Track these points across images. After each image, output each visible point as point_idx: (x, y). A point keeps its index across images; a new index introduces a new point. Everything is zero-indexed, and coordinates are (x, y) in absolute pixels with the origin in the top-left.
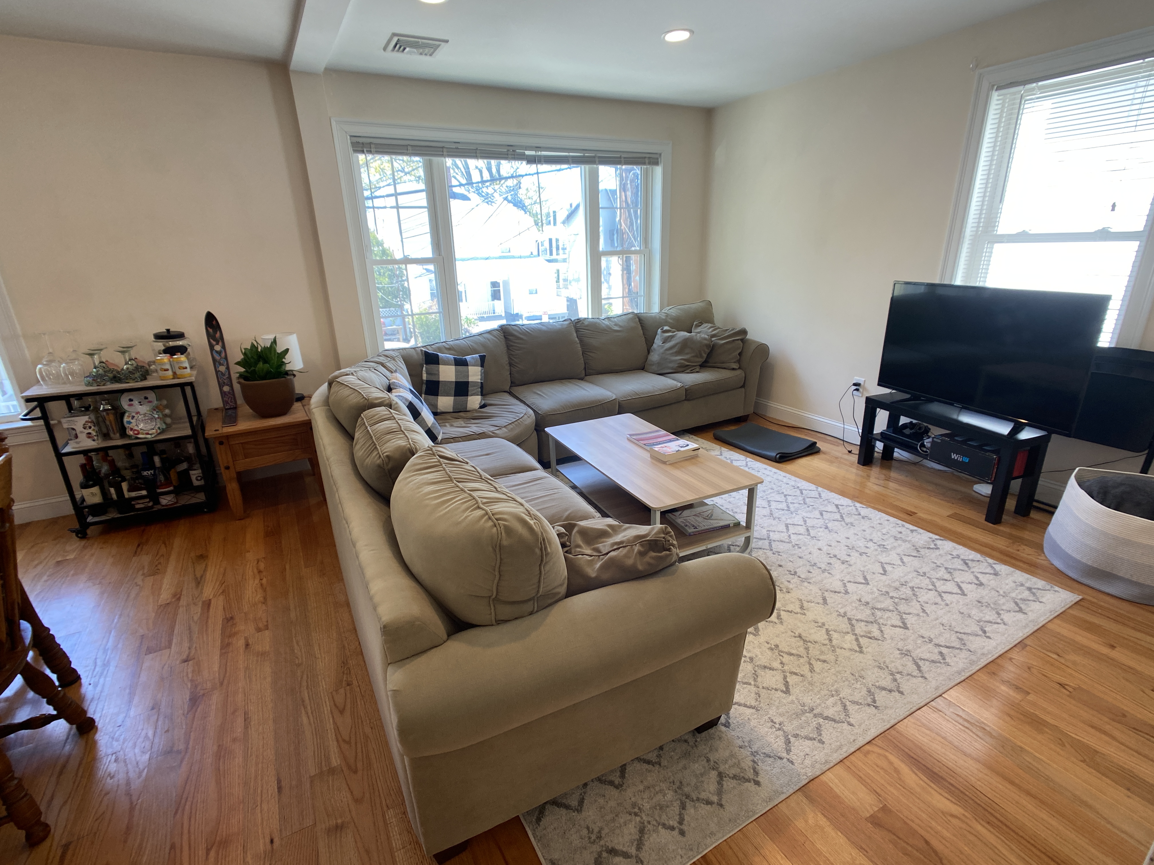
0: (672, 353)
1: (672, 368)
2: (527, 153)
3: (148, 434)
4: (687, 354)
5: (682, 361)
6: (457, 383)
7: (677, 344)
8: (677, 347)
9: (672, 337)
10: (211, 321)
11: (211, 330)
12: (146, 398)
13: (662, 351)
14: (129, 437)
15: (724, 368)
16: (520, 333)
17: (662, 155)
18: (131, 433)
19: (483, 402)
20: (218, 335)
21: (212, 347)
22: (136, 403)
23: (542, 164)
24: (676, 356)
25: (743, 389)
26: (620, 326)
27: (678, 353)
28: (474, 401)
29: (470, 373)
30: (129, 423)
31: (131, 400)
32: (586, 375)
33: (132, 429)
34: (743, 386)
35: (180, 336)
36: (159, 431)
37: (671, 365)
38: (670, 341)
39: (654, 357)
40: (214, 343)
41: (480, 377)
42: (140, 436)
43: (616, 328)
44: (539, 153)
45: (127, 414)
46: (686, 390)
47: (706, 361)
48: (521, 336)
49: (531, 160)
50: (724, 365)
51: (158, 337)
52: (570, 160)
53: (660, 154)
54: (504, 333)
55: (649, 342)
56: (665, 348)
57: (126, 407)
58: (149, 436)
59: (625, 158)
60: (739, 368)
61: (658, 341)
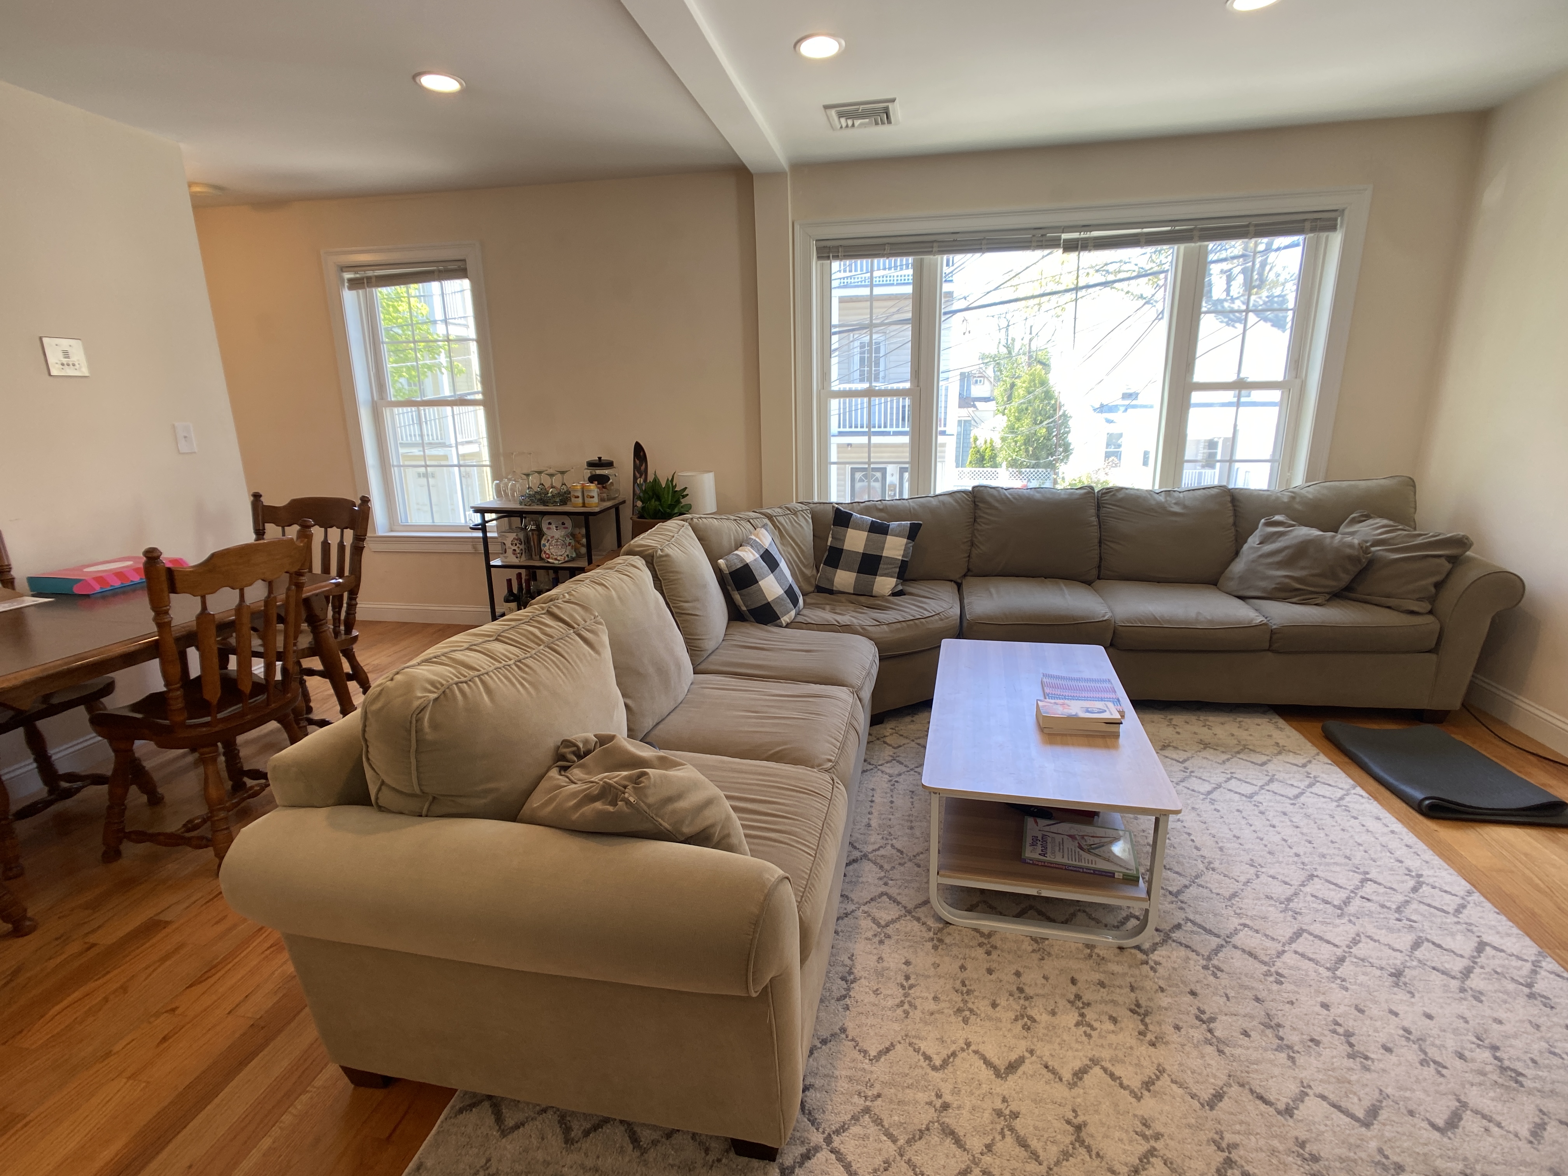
0: (1271, 563)
1: (1264, 590)
2: (1065, 236)
3: (556, 559)
4: (1303, 568)
5: (1287, 580)
6: (864, 555)
7: (1286, 548)
8: (1284, 554)
9: (1281, 534)
10: (639, 452)
11: (638, 462)
12: (563, 524)
13: (1253, 556)
14: (541, 559)
15: (1389, 607)
16: (997, 501)
17: (1346, 213)
18: (545, 555)
19: (900, 588)
20: (643, 467)
21: (635, 479)
22: (553, 526)
23: (1090, 251)
24: (1278, 569)
25: (1433, 657)
26: (1185, 507)
27: (1280, 565)
28: (885, 584)
29: (886, 545)
30: (544, 545)
31: (550, 524)
32: (1099, 578)
33: (545, 552)
34: (1434, 650)
35: (609, 464)
36: (567, 559)
37: (1263, 584)
38: (1274, 542)
39: (1239, 567)
40: (638, 475)
41: (902, 552)
42: (550, 560)
43: (1176, 509)
44: (1088, 235)
45: (545, 537)
46: (1273, 632)
47: (1349, 588)
48: (997, 504)
49: (1071, 246)
50: (1392, 602)
51: (591, 464)
52: (1143, 240)
53: (1343, 212)
54: (975, 497)
55: (1240, 540)
56: (1260, 553)
57: (545, 530)
58: (556, 562)
59: (1256, 225)
60: (1431, 612)
61: (1253, 541)
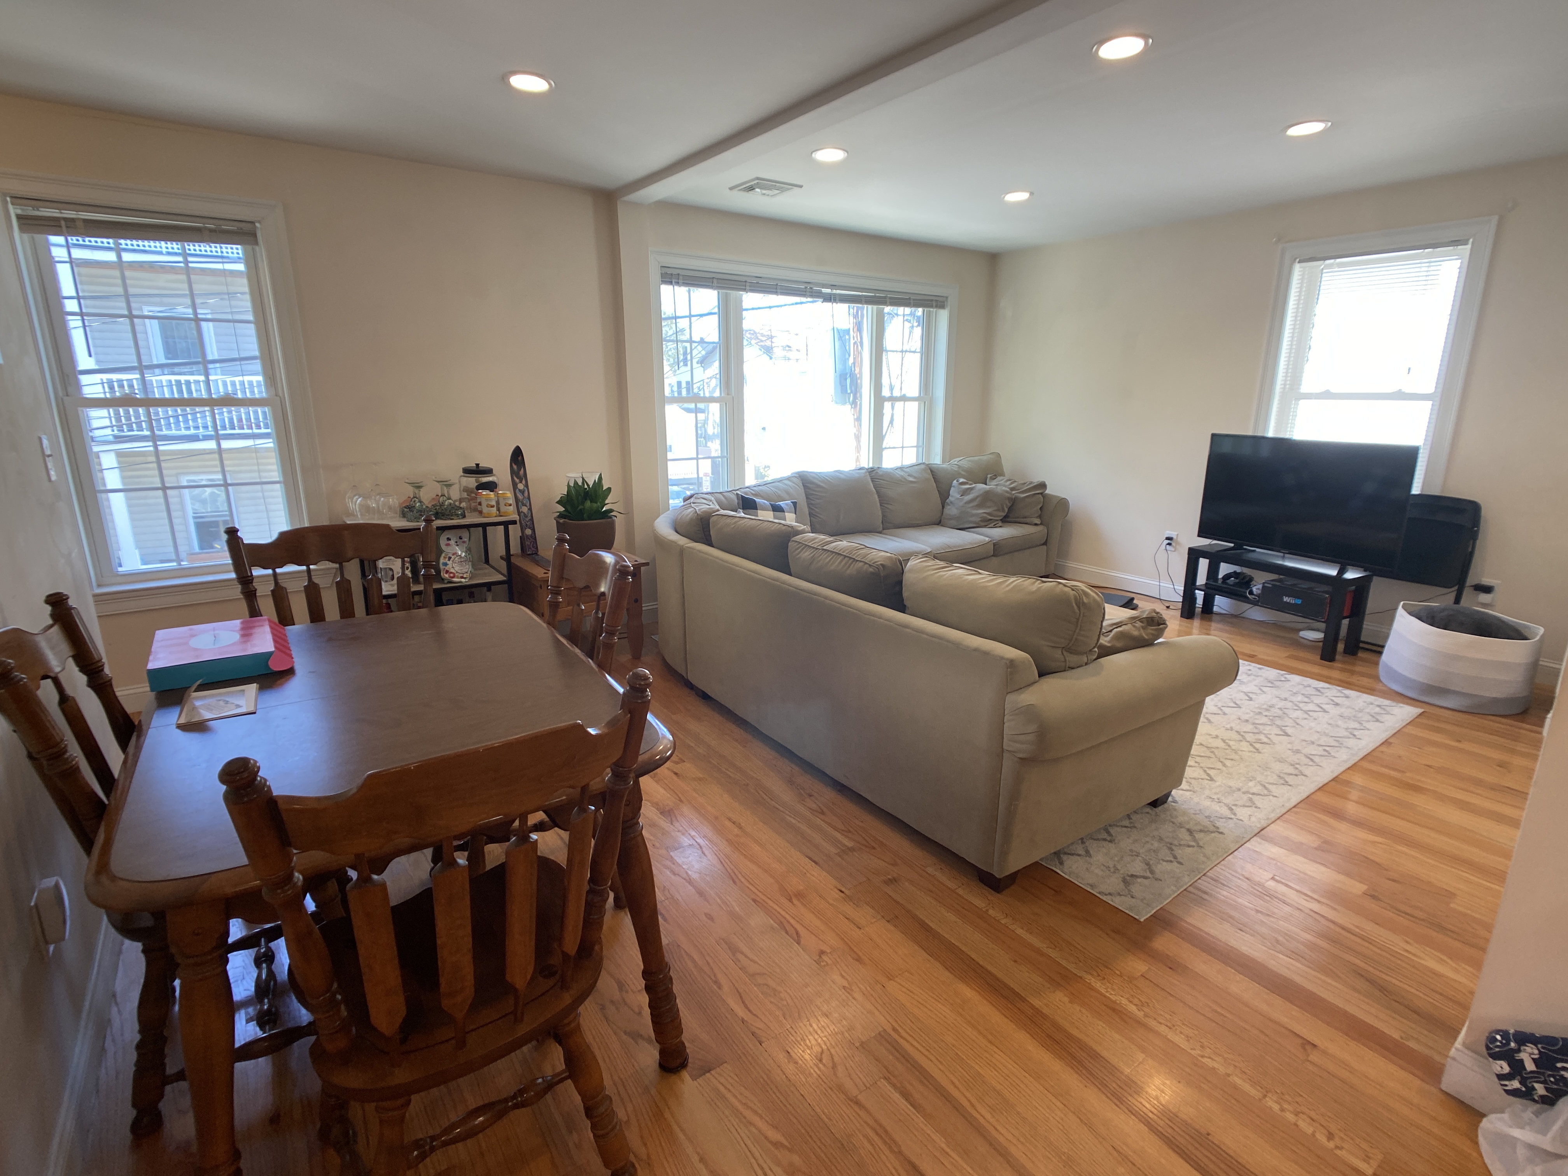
0: (972, 507)
1: (974, 522)
2: (824, 290)
3: (462, 577)
4: (989, 507)
5: (985, 515)
7: (977, 497)
8: (978, 500)
9: (972, 489)
10: (517, 456)
11: (515, 467)
12: (461, 538)
13: (961, 504)
15: (1027, 524)
16: (820, 481)
17: (949, 299)
18: (447, 576)
20: (522, 472)
21: (515, 485)
22: (452, 542)
23: (837, 303)
24: (977, 509)
25: (1045, 547)
26: (915, 477)
27: (979, 506)
30: (446, 564)
31: (449, 539)
32: (883, 529)
33: (447, 572)
34: (1045, 544)
35: (489, 472)
37: (973, 519)
38: (969, 494)
39: (951, 511)
40: (517, 480)
42: (455, 580)
43: (911, 479)
44: (834, 291)
45: (443, 555)
46: (994, 545)
47: (1005, 517)
48: (822, 484)
50: (1028, 520)
51: (467, 471)
52: (863, 300)
53: (947, 297)
54: (802, 480)
55: (944, 496)
56: (965, 501)
57: (443, 547)
58: (463, 580)
59: (914, 300)
60: (1041, 524)
61: (954, 494)
